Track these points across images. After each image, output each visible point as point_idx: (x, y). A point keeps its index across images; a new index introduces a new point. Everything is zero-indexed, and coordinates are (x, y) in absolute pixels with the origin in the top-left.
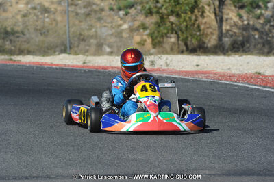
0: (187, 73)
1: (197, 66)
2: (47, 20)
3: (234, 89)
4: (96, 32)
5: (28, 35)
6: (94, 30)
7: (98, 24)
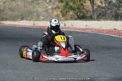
0: (82, 29)
1: (86, 26)
2: (14, 4)
3: (106, 37)
4: (36, 10)
5: (6, 12)
6: (35, 9)
7: (37, 6)
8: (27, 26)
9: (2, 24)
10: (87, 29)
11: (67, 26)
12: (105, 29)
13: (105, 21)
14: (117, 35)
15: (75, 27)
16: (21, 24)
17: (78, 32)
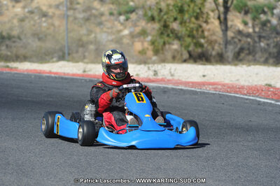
0: (194, 84)
1: (204, 76)
2: (44, 24)
3: (245, 103)
4: (95, 37)
5: (24, 40)
6: (93, 35)
7: (98, 30)
8: (68, 74)
9: (11, 69)
10: (204, 84)
11: (160, 77)
12: (246, 84)
13: (249, 65)
14: (272, 99)
15: (179, 80)
16: (54, 70)
17: (182, 90)
